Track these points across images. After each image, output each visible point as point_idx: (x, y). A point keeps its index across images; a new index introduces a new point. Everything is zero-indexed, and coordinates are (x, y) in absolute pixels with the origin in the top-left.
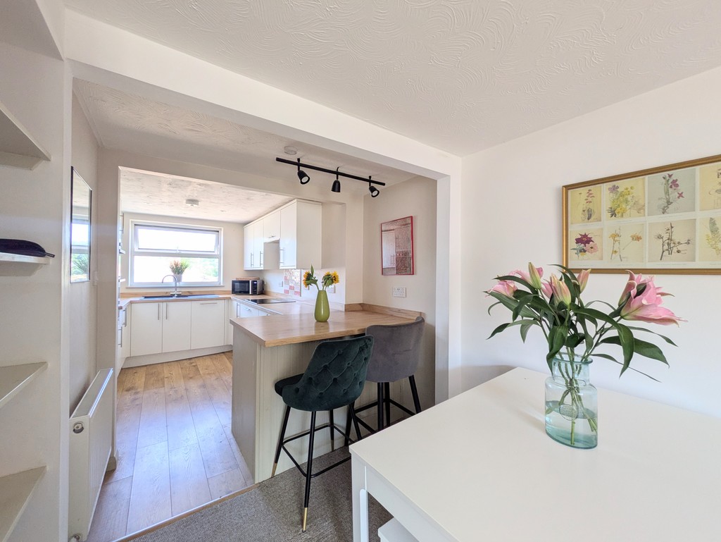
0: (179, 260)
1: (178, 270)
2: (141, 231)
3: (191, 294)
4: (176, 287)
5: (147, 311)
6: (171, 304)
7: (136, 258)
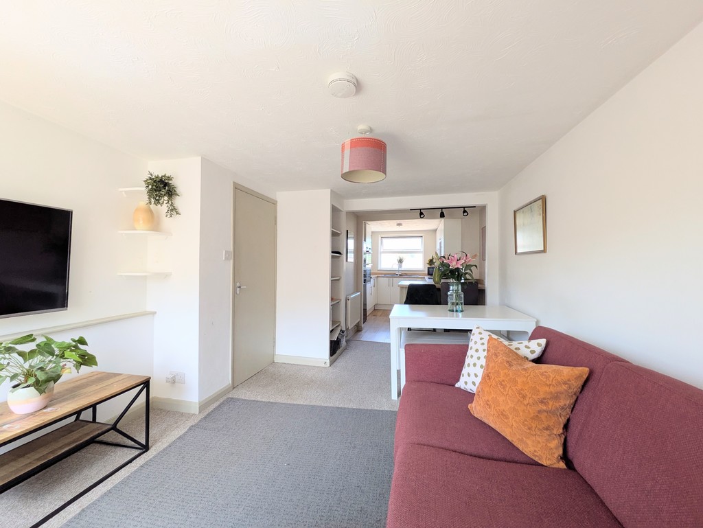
0: (402, 256)
1: (401, 261)
2: (384, 240)
3: (406, 274)
4: (399, 271)
5: (383, 281)
6: (394, 279)
7: (382, 255)
